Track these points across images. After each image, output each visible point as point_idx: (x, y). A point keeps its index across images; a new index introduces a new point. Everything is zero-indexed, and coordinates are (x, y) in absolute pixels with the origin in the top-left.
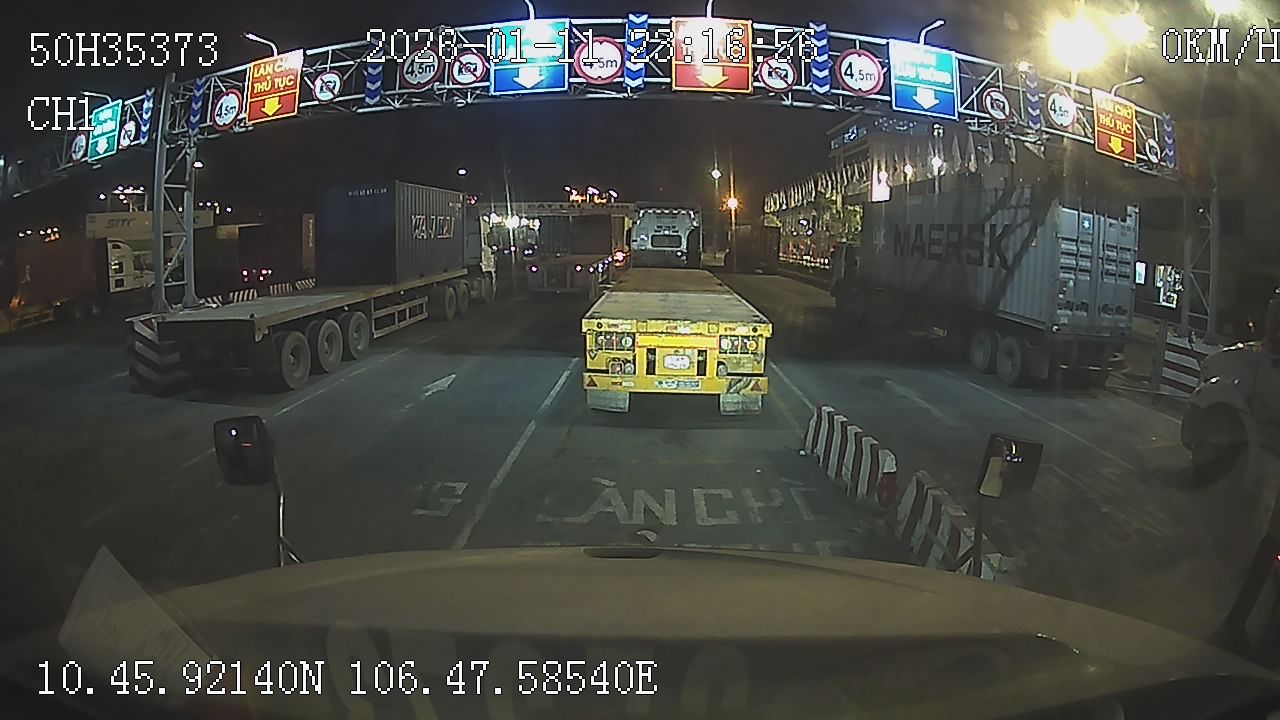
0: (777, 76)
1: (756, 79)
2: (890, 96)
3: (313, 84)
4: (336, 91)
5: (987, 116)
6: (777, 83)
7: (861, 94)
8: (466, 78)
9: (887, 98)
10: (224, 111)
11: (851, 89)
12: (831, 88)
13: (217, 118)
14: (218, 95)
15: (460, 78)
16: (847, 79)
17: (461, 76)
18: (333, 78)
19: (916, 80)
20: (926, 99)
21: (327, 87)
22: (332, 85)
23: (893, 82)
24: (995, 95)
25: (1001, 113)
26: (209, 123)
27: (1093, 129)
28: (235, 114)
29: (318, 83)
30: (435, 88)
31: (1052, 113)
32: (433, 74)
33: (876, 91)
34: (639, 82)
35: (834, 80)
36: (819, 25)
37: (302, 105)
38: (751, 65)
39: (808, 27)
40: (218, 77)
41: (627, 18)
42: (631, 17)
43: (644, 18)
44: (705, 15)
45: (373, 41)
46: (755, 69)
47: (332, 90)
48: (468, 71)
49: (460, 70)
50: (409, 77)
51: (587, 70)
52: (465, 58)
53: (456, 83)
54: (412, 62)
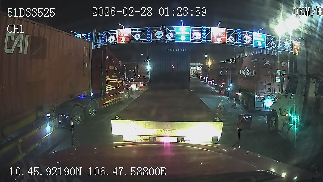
0: (231, 40)
1: (227, 41)
2: (253, 44)
3: (134, 36)
4: (140, 38)
5: (271, 47)
6: (231, 41)
7: (247, 43)
8: (169, 38)
9: (252, 44)
10: (111, 40)
11: (245, 43)
12: (242, 42)
13: (109, 41)
14: (109, 36)
15: (168, 38)
16: (244, 40)
17: (168, 37)
19: (258, 40)
20: (260, 44)
21: (137, 37)
22: (138, 37)
23: (253, 41)
24: (273, 43)
25: (274, 47)
26: (107, 42)
27: (293, 49)
28: (114, 41)
29: (135, 36)
30: (163, 39)
31: (284, 46)
32: (162, 36)
33: (250, 43)
34: (205, 41)
36: (239, 29)
37: (131, 40)
38: (226, 38)
39: (237, 29)
40: (109, 32)
41: (202, 27)
42: (203, 27)
43: (205, 27)
44: (217, 27)
45: (148, 28)
46: (227, 39)
47: (139, 38)
48: (170, 36)
49: (168, 36)
50: (156, 36)
51: (194, 38)
52: (169, 33)
53: (167, 38)
54: (157, 33)
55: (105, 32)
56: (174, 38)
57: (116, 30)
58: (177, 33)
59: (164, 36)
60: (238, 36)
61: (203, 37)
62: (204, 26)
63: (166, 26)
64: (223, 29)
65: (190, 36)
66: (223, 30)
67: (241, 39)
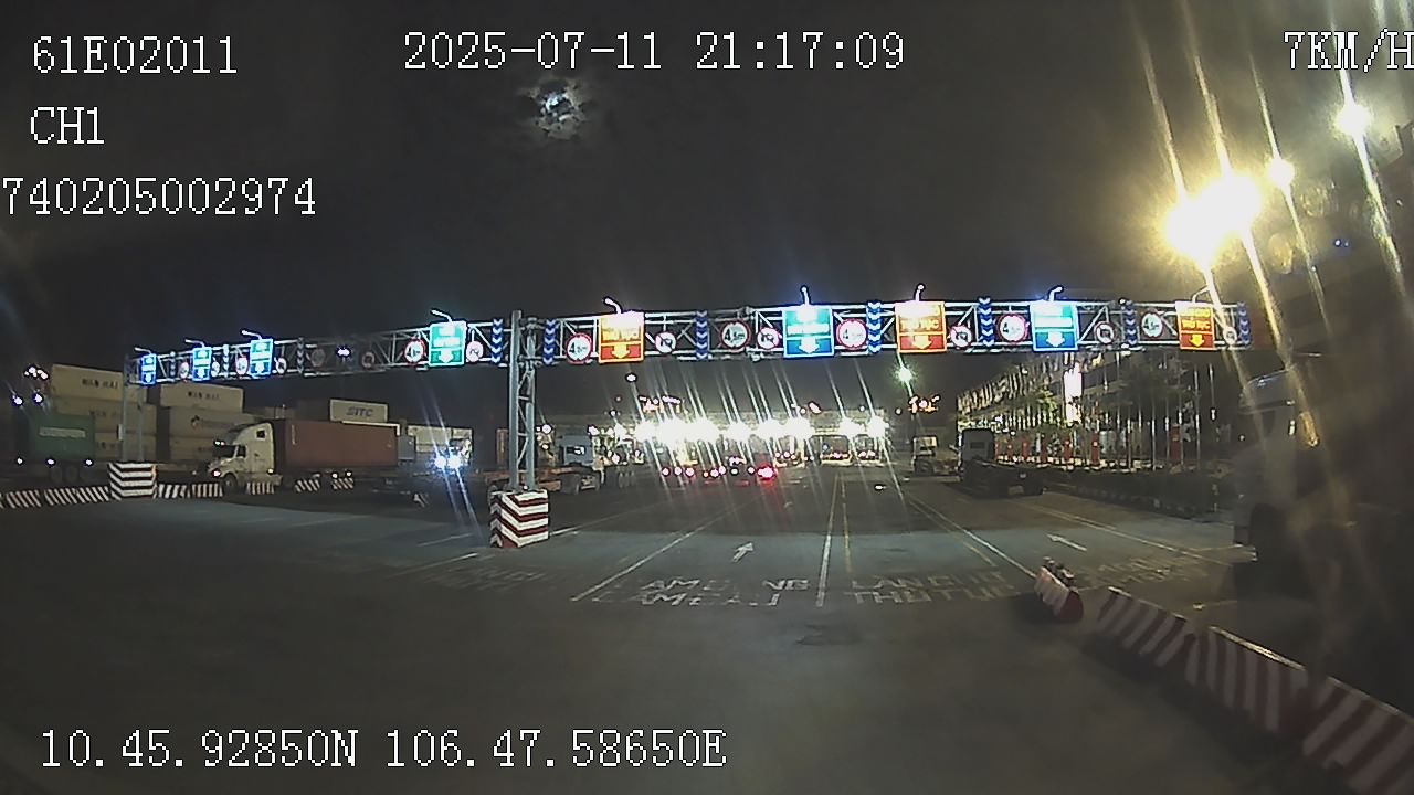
0: (961, 337)
2: (1032, 341)
3: (654, 339)
4: (673, 346)
6: (961, 343)
7: (1013, 343)
9: (1031, 344)
10: (576, 350)
11: (1008, 341)
12: (996, 341)
13: (570, 354)
14: (568, 336)
16: (1004, 334)
18: (669, 336)
19: (1048, 327)
20: (1055, 339)
21: (665, 343)
22: (669, 342)
23: (1033, 331)
24: (1103, 327)
25: (1108, 338)
26: (562, 356)
27: (1178, 332)
28: (587, 353)
29: (658, 339)
30: (746, 350)
31: (1145, 329)
32: (743, 341)
33: (1024, 339)
34: (878, 348)
35: (997, 336)
36: (984, 299)
37: (647, 353)
38: (944, 333)
39: (977, 301)
40: (568, 323)
41: (866, 304)
42: (870, 304)
43: (878, 304)
44: (914, 298)
45: (699, 314)
46: (948, 333)
47: (670, 345)
48: (768, 340)
49: (763, 340)
50: (727, 342)
51: (845, 341)
52: (765, 331)
53: (759, 347)
54: (728, 331)
55: (557, 323)
56: (780, 344)
57: (594, 318)
58: (792, 330)
59: (752, 341)
60: (983, 321)
61: (870, 337)
62: (874, 302)
63: (754, 307)
64: (934, 306)
65: (832, 336)
66: (935, 308)
67: (991, 332)
